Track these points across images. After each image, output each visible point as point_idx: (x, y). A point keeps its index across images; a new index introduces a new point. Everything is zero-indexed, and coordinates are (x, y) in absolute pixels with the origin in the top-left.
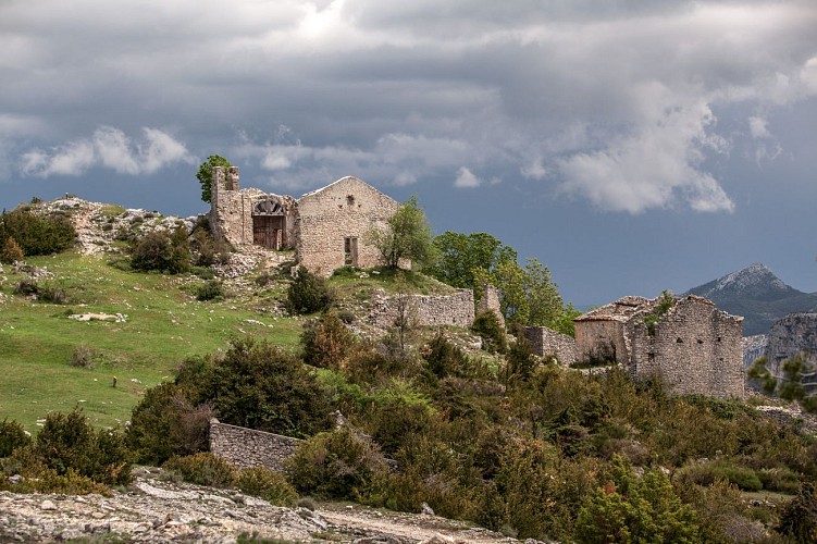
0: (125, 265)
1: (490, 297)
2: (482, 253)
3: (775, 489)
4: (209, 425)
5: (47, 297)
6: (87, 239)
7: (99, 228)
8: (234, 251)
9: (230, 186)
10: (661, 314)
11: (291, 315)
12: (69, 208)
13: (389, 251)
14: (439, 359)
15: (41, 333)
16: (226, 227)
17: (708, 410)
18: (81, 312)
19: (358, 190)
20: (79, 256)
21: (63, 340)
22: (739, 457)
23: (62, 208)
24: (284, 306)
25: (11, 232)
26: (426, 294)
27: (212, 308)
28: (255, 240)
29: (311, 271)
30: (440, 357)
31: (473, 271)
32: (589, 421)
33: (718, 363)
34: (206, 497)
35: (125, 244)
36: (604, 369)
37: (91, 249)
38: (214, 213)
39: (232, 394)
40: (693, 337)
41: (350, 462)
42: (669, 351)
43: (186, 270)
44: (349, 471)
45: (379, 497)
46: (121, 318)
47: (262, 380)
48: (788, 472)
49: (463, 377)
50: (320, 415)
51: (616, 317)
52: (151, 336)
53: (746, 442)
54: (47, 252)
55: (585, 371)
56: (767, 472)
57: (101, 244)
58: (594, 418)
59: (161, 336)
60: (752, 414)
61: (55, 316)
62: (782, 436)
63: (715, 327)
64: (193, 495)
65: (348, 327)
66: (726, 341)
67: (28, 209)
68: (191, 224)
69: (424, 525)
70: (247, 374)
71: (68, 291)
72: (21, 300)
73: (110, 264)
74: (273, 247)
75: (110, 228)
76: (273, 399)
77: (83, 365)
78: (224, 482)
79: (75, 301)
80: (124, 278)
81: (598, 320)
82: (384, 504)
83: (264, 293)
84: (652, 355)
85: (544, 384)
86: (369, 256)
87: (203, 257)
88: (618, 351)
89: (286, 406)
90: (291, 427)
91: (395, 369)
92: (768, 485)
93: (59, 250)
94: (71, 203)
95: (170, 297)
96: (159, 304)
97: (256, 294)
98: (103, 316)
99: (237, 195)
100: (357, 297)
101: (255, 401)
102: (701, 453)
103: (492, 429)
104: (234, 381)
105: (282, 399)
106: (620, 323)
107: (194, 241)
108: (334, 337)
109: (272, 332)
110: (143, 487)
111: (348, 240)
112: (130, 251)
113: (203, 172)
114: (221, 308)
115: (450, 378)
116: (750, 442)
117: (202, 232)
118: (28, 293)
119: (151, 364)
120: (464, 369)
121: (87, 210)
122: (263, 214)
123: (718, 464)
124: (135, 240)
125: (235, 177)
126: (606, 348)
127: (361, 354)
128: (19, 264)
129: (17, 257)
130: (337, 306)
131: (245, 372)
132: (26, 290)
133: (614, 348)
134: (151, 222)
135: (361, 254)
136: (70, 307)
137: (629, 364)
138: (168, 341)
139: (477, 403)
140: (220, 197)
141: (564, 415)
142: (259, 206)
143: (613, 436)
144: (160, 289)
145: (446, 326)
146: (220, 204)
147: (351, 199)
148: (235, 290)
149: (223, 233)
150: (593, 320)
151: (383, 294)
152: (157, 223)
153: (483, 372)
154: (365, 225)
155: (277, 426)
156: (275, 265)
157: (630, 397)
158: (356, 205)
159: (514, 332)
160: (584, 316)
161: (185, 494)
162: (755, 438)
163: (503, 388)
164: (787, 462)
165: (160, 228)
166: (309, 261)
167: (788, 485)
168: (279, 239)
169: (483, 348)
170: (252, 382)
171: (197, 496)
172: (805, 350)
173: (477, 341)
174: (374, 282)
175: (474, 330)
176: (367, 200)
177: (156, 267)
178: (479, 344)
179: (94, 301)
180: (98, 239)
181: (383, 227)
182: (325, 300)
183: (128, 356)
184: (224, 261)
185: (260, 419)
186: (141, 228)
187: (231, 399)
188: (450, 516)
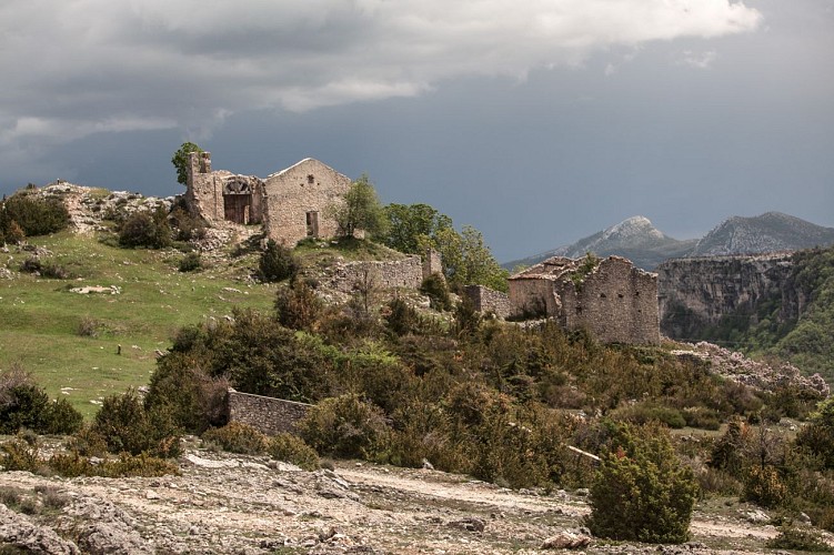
0: (114, 242)
1: (433, 261)
2: (422, 222)
3: (697, 426)
4: (228, 395)
5: (49, 273)
6: (79, 219)
7: (88, 209)
8: (209, 227)
9: (203, 170)
10: (586, 273)
11: (262, 283)
12: (60, 192)
13: (346, 223)
14: (398, 319)
15: (48, 306)
16: (201, 205)
17: (632, 357)
18: (81, 285)
19: (317, 170)
20: (73, 235)
21: (68, 312)
22: (663, 398)
23: (55, 192)
24: (256, 275)
25: (13, 216)
26: (379, 260)
27: (193, 278)
28: (226, 215)
29: (279, 243)
30: (399, 318)
31: (417, 238)
32: (533, 370)
33: (637, 314)
34: (245, 464)
35: (112, 223)
36: (538, 322)
37: (83, 229)
38: (190, 194)
39: (243, 365)
40: (615, 293)
41: (357, 425)
42: (594, 305)
43: (167, 245)
44: (356, 432)
45: (384, 455)
46: (116, 290)
47: (269, 352)
48: (706, 410)
49: (419, 334)
50: (320, 381)
51: (546, 276)
52: (143, 305)
53: (668, 385)
54: (45, 232)
55: (522, 325)
56: (689, 410)
57: (91, 223)
58: (537, 367)
59: (152, 305)
60: (668, 358)
61: (58, 290)
62: (697, 377)
63: (633, 283)
64: (233, 463)
65: (315, 292)
66: (644, 295)
67: (25, 194)
68: (169, 204)
69: (427, 479)
70: (256, 346)
71: (67, 267)
72: (27, 276)
73: (101, 242)
74: (241, 222)
75: (98, 209)
76: (279, 369)
77: (89, 334)
78: (257, 450)
79: (72, 276)
80: (115, 253)
81: (530, 279)
82: (389, 461)
83: (237, 264)
84: (579, 309)
85: (489, 338)
86: (328, 229)
87: (182, 233)
88: (549, 305)
89: (290, 374)
90: (296, 393)
91: (362, 329)
92: (691, 422)
93: (55, 230)
94: (63, 187)
95: (157, 269)
96: (147, 276)
97: (230, 265)
98: (100, 289)
99: (209, 177)
100: (321, 265)
101: (264, 370)
102: (630, 395)
103: (462, 385)
104: (244, 353)
105: (286, 368)
106: (549, 280)
107: (173, 219)
108: (304, 302)
109: (248, 298)
110: (191, 458)
111: (308, 215)
112: (117, 230)
113: (177, 158)
114: (201, 278)
115: (410, 336)
116: (671, 384)
117: (180, 211)
118: (32, 270)
119: (147, 332)
120: (420, 327)
121: (78, 193)
122: (233, 193)
123: (647, 406)
124: (121, 220)
125: (208, 161)
126: (538, 303)
127: (331, 317)
128: (22, 244)
129: (19, 237)
130: (303, 273)
131: (252, 344)
132: (30, 267)
133: (545, 303)
134: (134, 203)
135: (321, 227)
136: (70, 281)
137: (559, 317)
138: (159, 310)
139: (436, 359)
140: (195, 179)
141: (512, 367)
142: (229, 186)
143: (554, 383)
144: (146, 263)
145: (398, 288)
146: (195, 186)
147: (311, 178)
148: (212, 261)
149: (199, 210)
150: (525, 279)
151: (343, 261)
152: (139, 203)
153: (435, 328)
154: (323, 201)
155: (283, 392)
156: (246, 238)
157: (565, 347)
158: (316, 183)
159: (455, 290)
160: (517, 276)
161: (227, 462)
162: (675, 381)
163: (456, 343)
164: (704, 401)
165: (143, 208)
166: (276, 234)
167: (707, 422)
168: (246, 215)
169: (431, 306)
170: (260, 353)
171: (237, 464)
172: (683, 291)
173: (425, 300)
174: (333, 251)
175: (423, 291)
176: (325, 179)
177: (142, 244)
178: (428, 303)
179: (91, 276)
180: (89, 219)
181: (339, 202)
182: (292, 268)
183: (127, 325)
184: (201, 236)
185: (268, 386)
186: (126, 208)
187: (242, 369)
188: (448, 470)
